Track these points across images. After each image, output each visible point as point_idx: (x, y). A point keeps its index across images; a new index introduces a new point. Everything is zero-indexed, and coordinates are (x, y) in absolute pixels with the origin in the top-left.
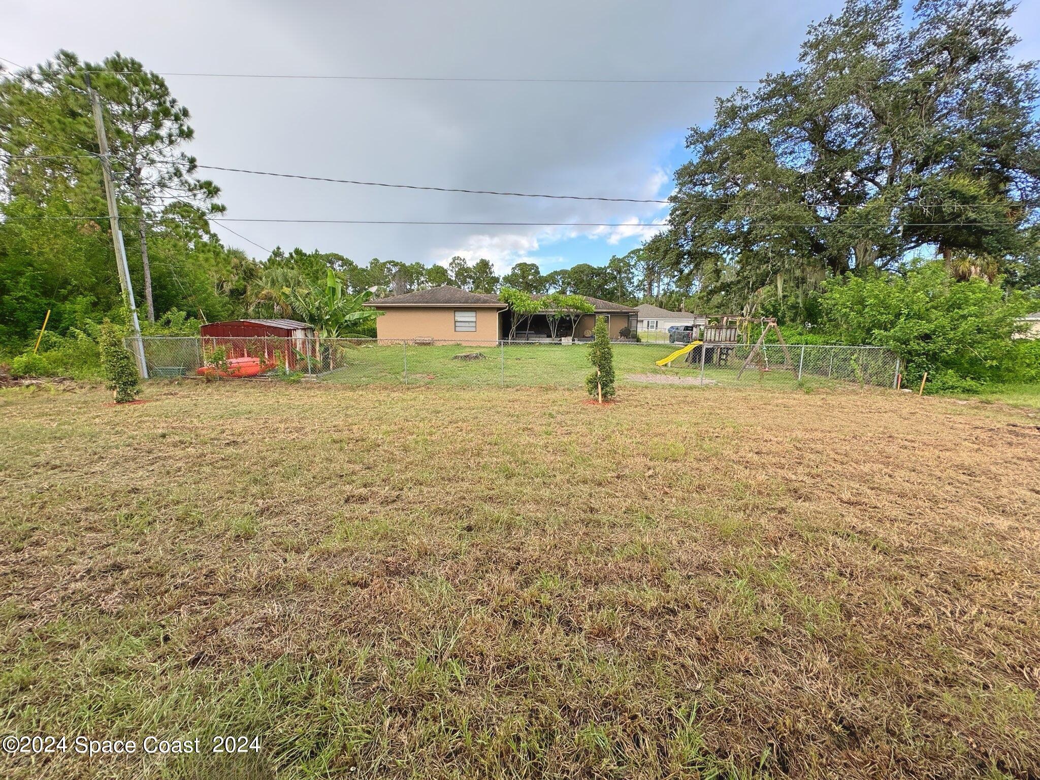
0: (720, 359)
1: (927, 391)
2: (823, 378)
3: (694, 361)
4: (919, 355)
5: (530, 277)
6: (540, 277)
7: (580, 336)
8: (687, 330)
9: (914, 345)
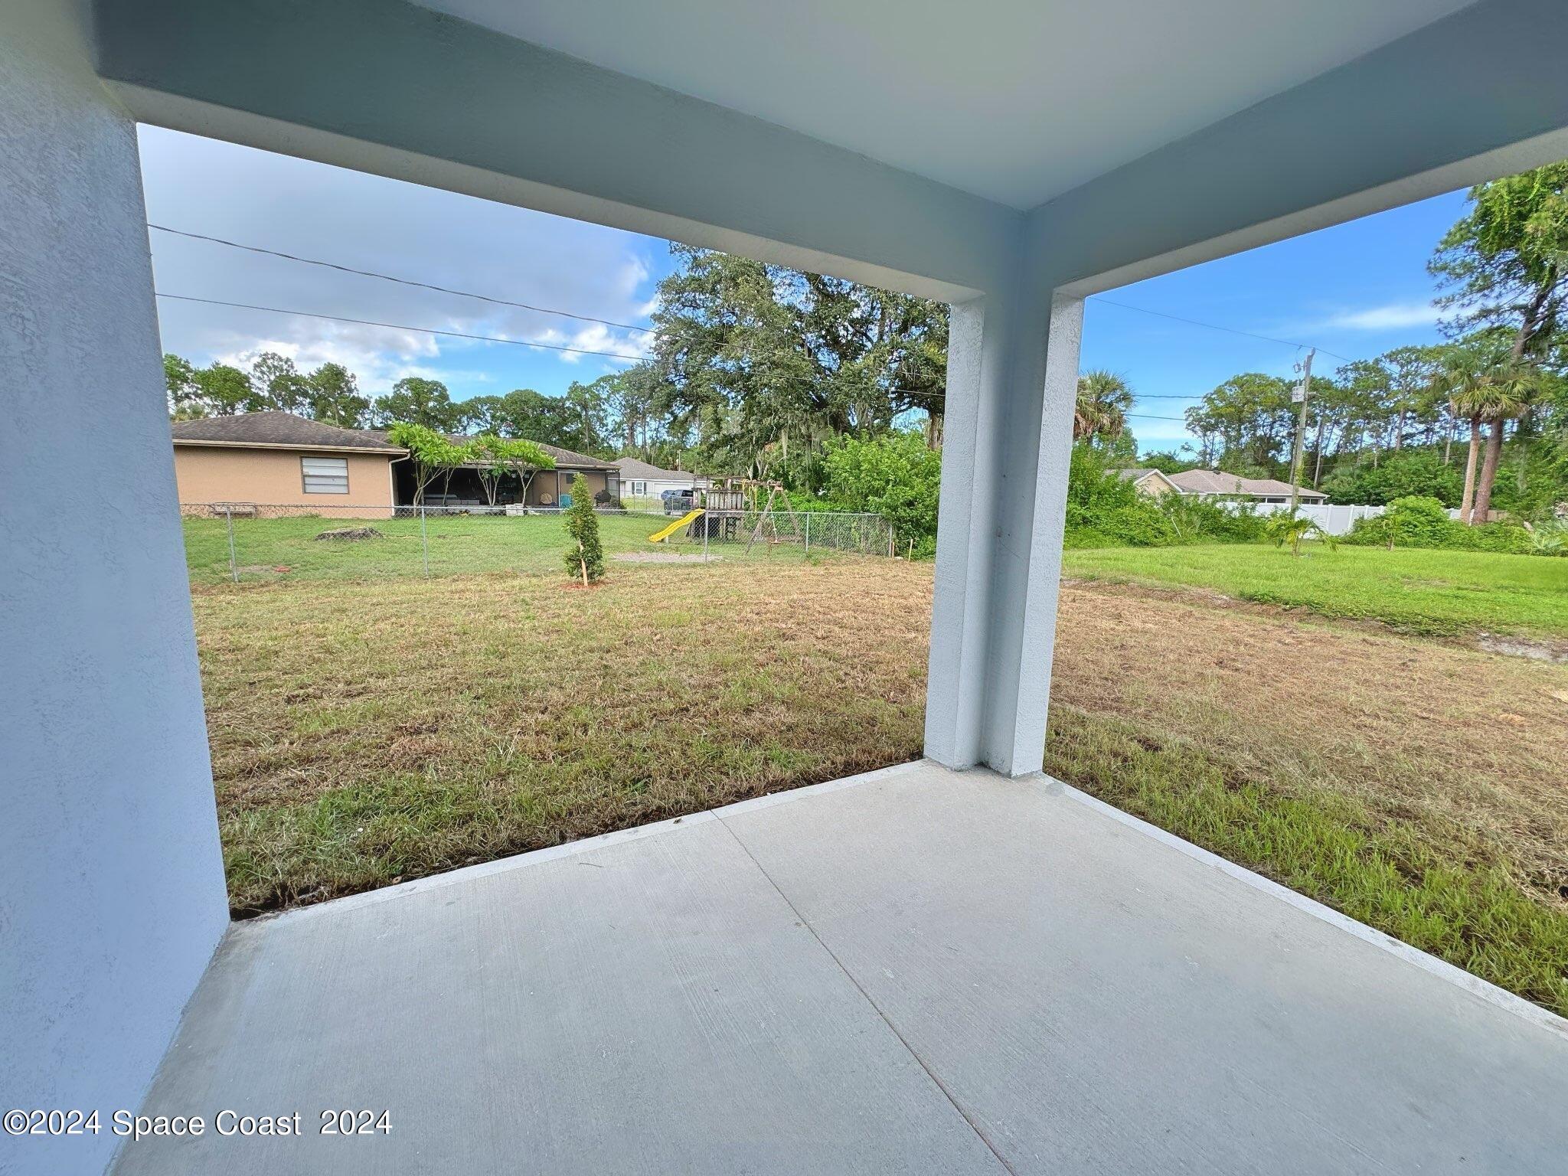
0: (727, 531)
1: (915, 558)
2: (831, 550)
3: (697, 535)
4: (906, 522)
5: (431, 404)
6: (450, 405)
7: (534, 501)
8: (687, 495)
9: (901, 512)
